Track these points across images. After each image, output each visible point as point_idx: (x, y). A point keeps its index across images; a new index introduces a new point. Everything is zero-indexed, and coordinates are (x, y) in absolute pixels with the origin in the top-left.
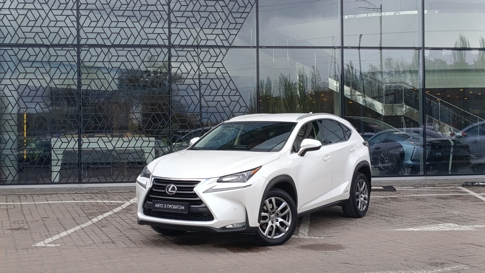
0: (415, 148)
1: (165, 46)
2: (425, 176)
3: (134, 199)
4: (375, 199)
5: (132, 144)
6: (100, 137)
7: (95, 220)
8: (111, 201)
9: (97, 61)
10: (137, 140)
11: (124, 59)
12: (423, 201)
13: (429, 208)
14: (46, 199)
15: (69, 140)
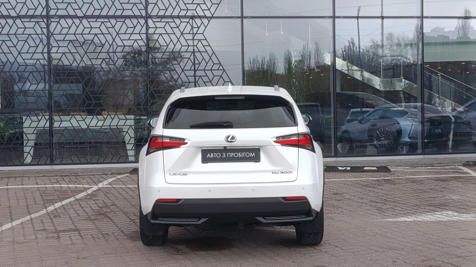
0: (413, 124)
1: (141, 17)
2: (423, 155)
3: (103, 183)
4: (367, 181)
5: (107, 123)
6: (73, 115)
8: (77, 186)
9: (68, 33)
10: (113, 118)
11: (97, 31)
12: (420, 184)
13: (426, 192)
14: (8, 183)
15: (40, 119)
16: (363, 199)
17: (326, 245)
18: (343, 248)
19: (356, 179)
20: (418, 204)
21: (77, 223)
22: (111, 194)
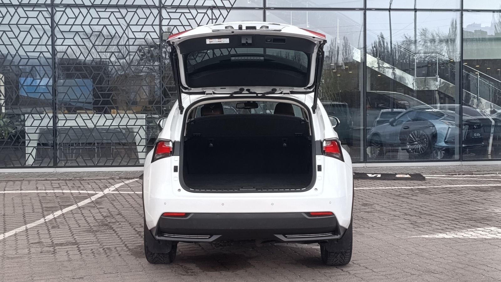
0: (449, 128)
2: (460, 161)
3: (110, 189)
4: (399, 190)
5: (116, 122)
6: (79, 113)
7: (50, 217)
8: (81, 192)
9: (75, 24)
10: (122, 117)
12: (458, 194)
13: (465, 204)
14: (5, 187)
15: (42, 117)
16: (395, 211)
17: (355, 265)
18: (375, 270)
19: (387, 188)
20: (457, 218)
21: (76, 234)
22: (117, 201)
